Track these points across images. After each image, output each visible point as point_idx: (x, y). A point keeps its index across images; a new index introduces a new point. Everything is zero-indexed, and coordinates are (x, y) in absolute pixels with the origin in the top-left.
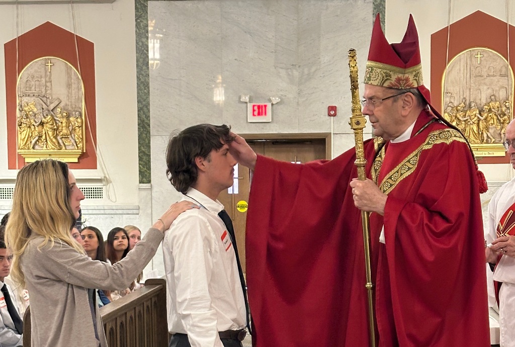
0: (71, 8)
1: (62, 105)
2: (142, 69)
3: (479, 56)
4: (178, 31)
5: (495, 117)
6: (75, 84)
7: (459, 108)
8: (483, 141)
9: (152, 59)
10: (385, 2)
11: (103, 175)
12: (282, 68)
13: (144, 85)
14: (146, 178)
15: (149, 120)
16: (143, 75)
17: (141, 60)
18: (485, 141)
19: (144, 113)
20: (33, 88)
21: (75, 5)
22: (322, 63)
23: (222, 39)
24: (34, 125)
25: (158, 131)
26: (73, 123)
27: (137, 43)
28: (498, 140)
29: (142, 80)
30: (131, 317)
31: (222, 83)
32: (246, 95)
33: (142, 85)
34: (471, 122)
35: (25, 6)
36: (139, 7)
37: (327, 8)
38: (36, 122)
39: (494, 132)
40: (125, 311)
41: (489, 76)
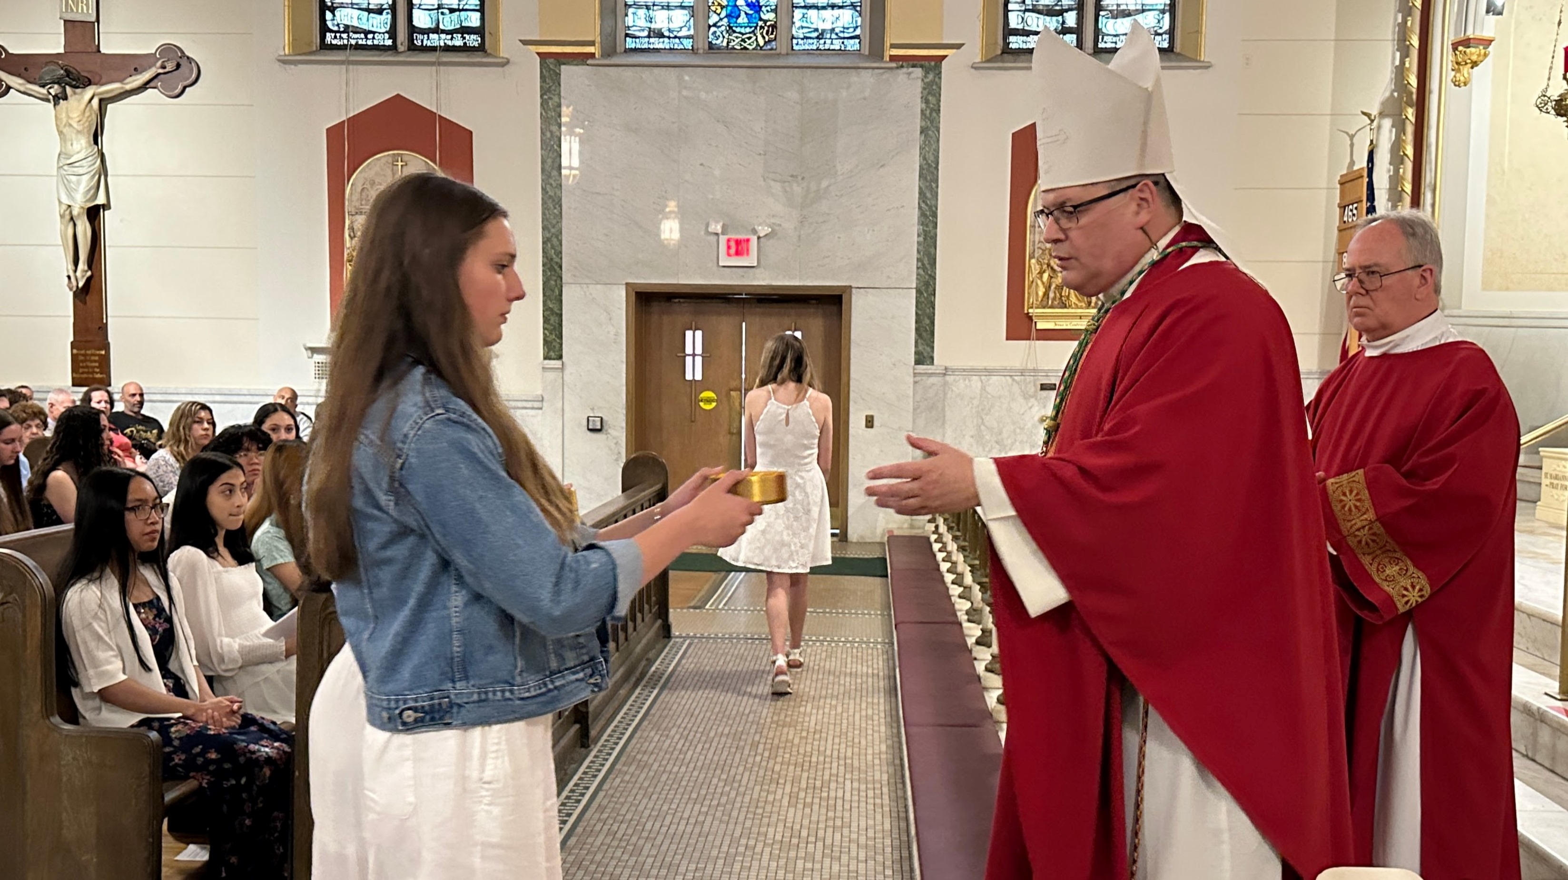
0: (435, 74)
2: (550, 177)
4: (610, 116)
10: (940, 78)
12: (774, 180)
13: (553, 201)
14: (554, 352)
15: (561, 258)
16: (551, 185)
17: (549, 161)
19: (553, 247)
21: (442, 68)
22: (839, 173)
23: (680, 130)
25: (576, 276)
27: (543, 133)
29: (550, 193)
32: (717, 222)
33: (549, 202)
35: (361, 68)
36: (547, 74)
37: (848, 87)
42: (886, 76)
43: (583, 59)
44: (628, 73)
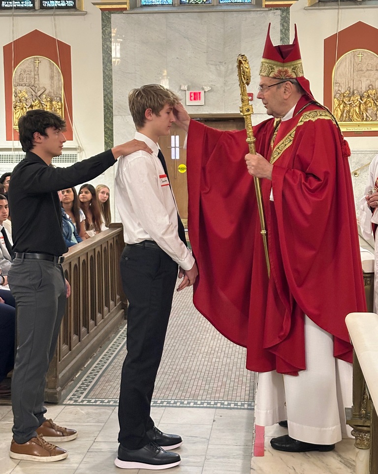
0: (53, 19)
1: (47, 92)
2: (106, 66)
3: (360, 55)
4: (134, 37)
5: (372, 101)
6: (56, 76)
7: (345, 94)
8: (363, 120)
9: (114, 58)
10: (289, 15)
11: (78, 145)
12: (211, 64)
13: (109, 77)
15: (112, 104)
16: (107, 70)
18: (364, 119)
19: (108, 99)
20: (25, 79)
21: (56, 17)
23: (167, 42)
24: (25, 108)
25: (119, 112)
26: (55, 106)
27: (103, 46)
28: (374, 118)
29: (107, 73)
30: (99, 252)
31: (168, 75)
32: (185, 85)
33: (107, 77)
34: (354, 105)
35: (19, 17)
36: (105, 18)
37: (245, 20)
38: (27, 105)
39: (372, 112)
40: (94, 248)
41: (368, 70)
42: (264, 14)
43: (121, 10)
44: (142, 17)
